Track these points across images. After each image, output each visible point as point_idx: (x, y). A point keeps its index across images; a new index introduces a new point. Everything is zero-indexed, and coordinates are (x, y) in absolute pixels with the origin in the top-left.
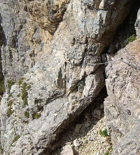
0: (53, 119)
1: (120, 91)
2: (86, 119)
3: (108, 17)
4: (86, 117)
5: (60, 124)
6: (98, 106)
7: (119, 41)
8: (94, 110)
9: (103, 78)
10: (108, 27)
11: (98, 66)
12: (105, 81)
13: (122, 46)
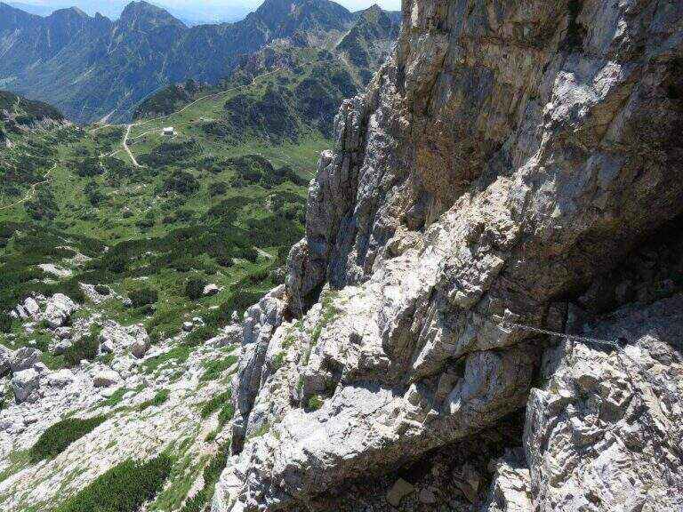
0: (343, 430)
1: (567, 454)
2: (432, 479)
3: (622, 180)
4: (435, 472)
5: (354, 455)
6: (480, 457)
7: (638, 277)
8: (463, 464)
9: (525, 378)
10: (608, 217)
11: (527, 334)
12: (528, 392)
13: (642, 296)
